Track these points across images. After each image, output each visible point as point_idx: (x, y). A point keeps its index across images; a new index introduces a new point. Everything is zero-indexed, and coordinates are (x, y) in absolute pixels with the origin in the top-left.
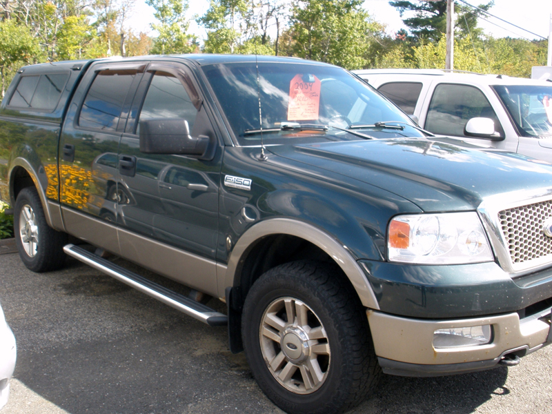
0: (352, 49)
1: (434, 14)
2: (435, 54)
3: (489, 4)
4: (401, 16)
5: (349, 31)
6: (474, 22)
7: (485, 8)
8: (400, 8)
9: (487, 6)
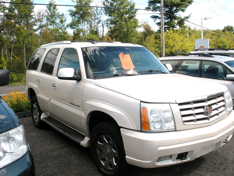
0: (131, 35)
1: (168, 21)
2: (168, 36)
3: (189, 16)
4: (155, 21)
5: (130, 28)
6: (183, 23)
7: (187, 18)
8: (154, 19)
9: (188, 17)
